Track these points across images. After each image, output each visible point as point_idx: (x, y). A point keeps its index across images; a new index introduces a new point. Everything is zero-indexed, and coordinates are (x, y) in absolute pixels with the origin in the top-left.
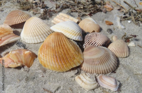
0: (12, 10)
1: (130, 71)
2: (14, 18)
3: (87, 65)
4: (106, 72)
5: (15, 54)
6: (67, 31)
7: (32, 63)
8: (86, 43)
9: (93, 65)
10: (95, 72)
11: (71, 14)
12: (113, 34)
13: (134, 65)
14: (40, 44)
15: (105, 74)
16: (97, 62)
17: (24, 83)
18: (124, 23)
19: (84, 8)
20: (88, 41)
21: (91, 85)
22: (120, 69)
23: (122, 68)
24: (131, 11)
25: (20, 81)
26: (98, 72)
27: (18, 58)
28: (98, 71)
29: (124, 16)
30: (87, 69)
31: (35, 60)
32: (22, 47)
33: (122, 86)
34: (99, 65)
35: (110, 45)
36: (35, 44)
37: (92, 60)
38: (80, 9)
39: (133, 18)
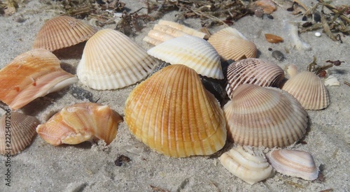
0: (46, 18)
1: (336, 138)
2: (58, 34)
3: (243, 128)
4: (286, 142)
5: (76, 114)
6: (190, 58)
7: (115, 133)
8: (233, 82)
9: (257, 127)
10: (260, 143)
11: (185, 22)
12: (286, 62)
13: (343, 126)
14: (125, 90)
15: (284, 146)
16: (265, 121)
17: (104, 177)
18: (307, 37)
19: (213, 8)
20: (237, 76)
21: (258, 170)
22: (314, 136)
23: (319, 133)
24: (319, 10)
25: (94, 173)
26: (268, 143)
27: (82, 123)
28: (267, 141)
29: (305, 22)
30: (242, 137)
31: (120, 126)
32: (85, 100)
33: (325, 169)
34: (271, 125)
35: (286, 84)
36: (113, 90)
37: (253, 117)
38: (205, 10)
39: (326, 25)
